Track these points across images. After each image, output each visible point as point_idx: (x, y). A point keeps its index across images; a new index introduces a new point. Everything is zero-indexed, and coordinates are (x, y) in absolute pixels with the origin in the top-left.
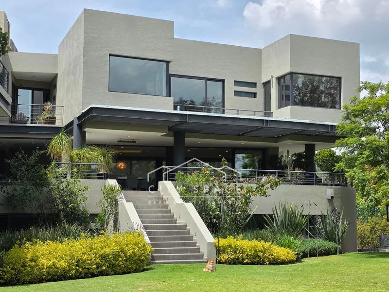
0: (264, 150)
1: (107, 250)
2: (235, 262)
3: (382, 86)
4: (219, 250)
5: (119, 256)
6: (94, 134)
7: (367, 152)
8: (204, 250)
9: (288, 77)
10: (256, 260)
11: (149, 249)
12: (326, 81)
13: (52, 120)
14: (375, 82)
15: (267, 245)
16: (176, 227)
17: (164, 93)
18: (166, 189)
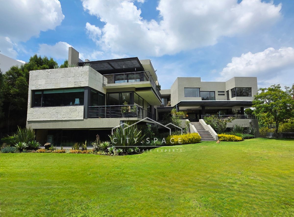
0: (227, 110)
1: (190, 137)
2: (224, 141)
3: (266, 89)
4: (219, 137)
5: (193, 139)
6: (181, 108)
7: (263, 109)
8: (215, 138)
9: (234, 89)
10: (230, 140)
11: (200, 137)
12: (245, 89)
13: (170, 105)
14: (264, 88)
15: (233, 136)
16: (206, 131)
17: (199, 96)
18: (201, 121)
